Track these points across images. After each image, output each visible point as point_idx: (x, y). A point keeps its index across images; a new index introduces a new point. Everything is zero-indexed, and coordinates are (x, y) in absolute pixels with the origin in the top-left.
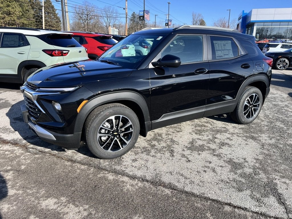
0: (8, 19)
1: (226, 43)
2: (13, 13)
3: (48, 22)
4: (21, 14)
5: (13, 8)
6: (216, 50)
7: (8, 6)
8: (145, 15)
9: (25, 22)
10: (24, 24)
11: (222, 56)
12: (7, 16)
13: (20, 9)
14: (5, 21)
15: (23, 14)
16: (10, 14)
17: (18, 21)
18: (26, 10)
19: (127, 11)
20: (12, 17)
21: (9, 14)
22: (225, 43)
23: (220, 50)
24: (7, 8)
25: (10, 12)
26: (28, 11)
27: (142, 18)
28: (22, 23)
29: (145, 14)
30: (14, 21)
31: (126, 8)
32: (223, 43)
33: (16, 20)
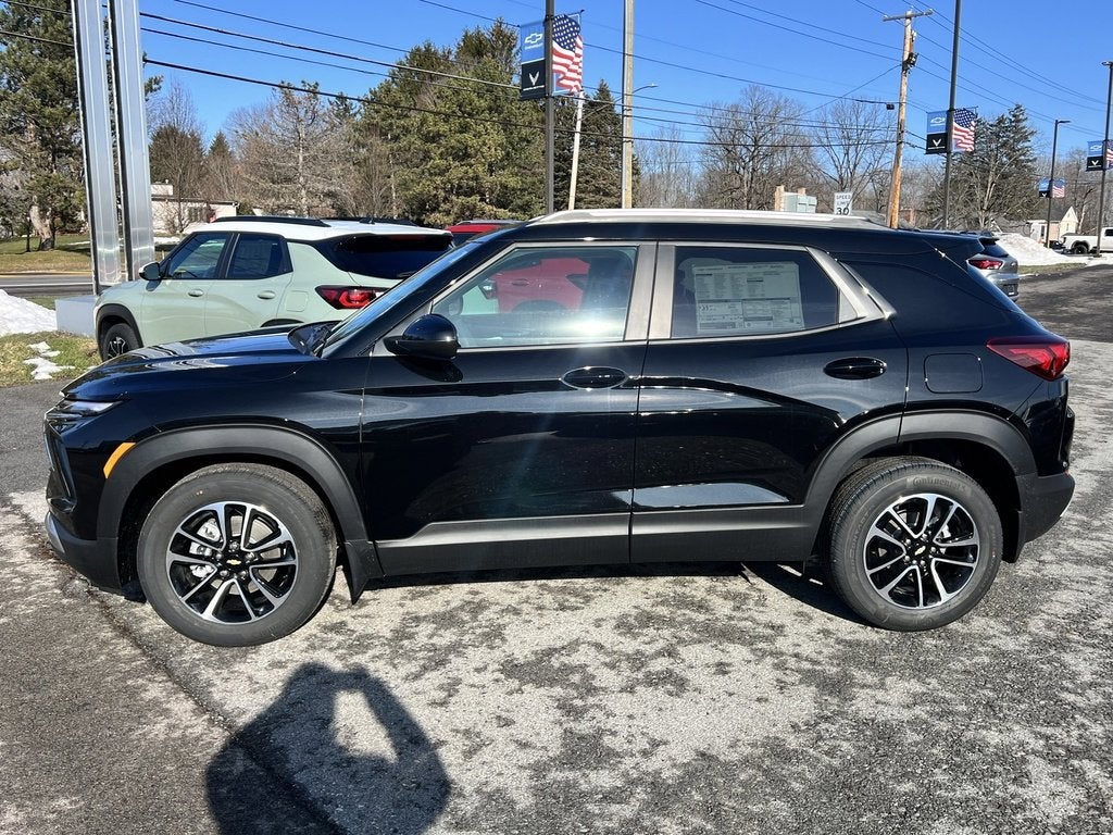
0: (457, 172)
1: (765, 273)
2: (477, 151)
3: (594, 177)
4: (501, 153)
5: (478, 135)
6: (701, 301)
7: (464, 129)
8: (954, 131)
9: (512, 182)
10: (506, 187)
11: (733, 325)
12: (457, 163)
13: (501, 138)
14: (449, 181)
15: (508, 154)
16: (467, 155)
17: (488, 180)
18: (522, 139)
19: (902, 117)
20: (471, 166)
21: (463, 155)
22: (755, 270)
23: (726, 301)
24: (459, 136)
25: (466, 148)
26: (528, 142)
27: (936, 144)
28: (501, 185)
29: (955, 124)
30: (476, 178)
31: (901, 104)
32: (749, 274)
33: (481, 174)
